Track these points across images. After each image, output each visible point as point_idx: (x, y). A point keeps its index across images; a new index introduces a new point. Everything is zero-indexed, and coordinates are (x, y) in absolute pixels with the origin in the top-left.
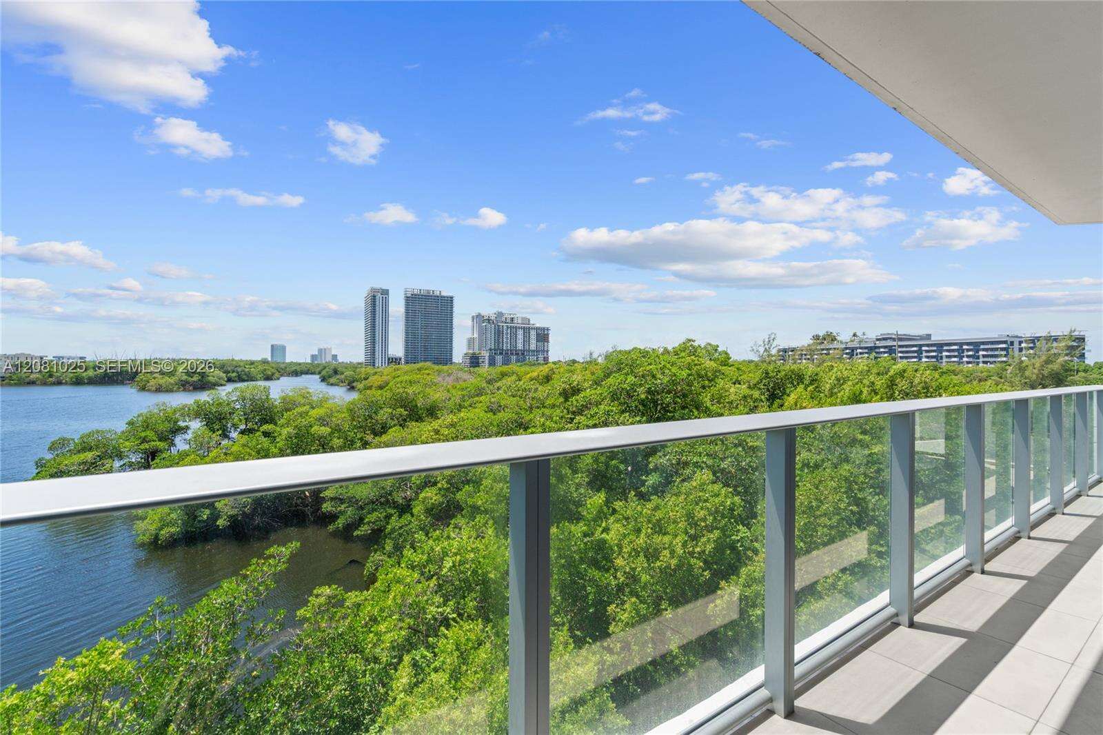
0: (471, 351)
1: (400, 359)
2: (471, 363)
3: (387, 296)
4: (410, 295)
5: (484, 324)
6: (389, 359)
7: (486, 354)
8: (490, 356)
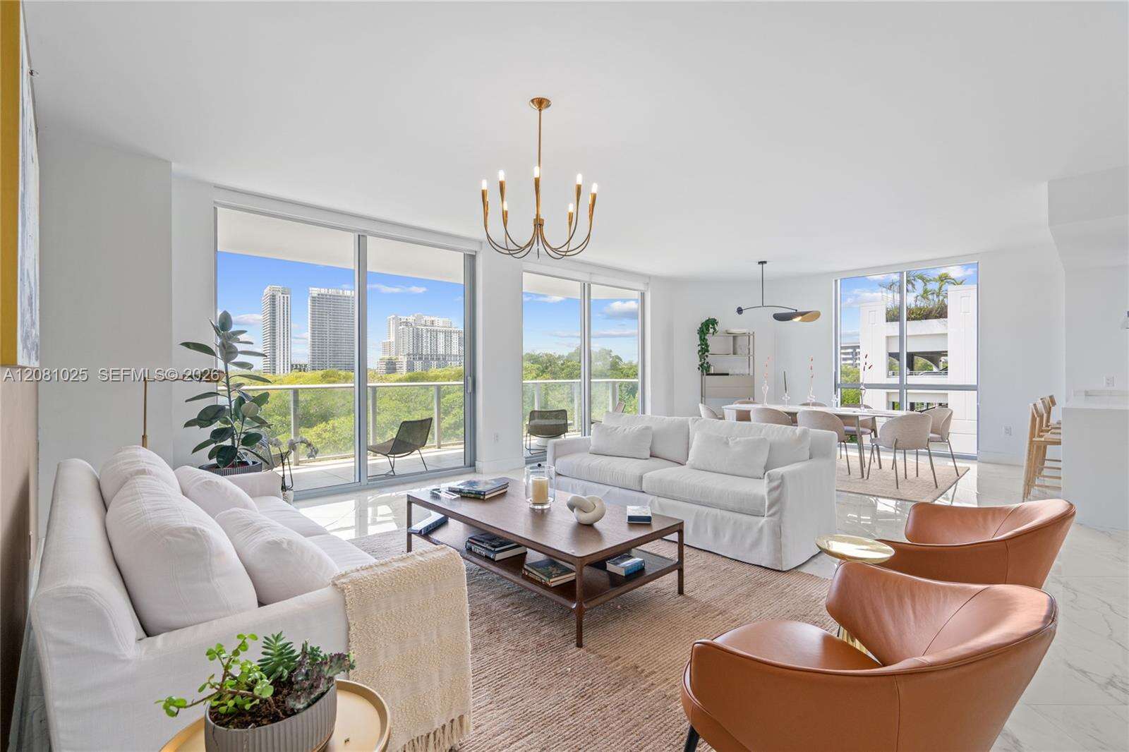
0: (387, 357)
1: (306, 366)
2: (387, 369)
3: (289, 296)
4: (316, 295)
5: (401, 327)
6: (292, 366)
7: (403, 360)
8: (408, 362)
